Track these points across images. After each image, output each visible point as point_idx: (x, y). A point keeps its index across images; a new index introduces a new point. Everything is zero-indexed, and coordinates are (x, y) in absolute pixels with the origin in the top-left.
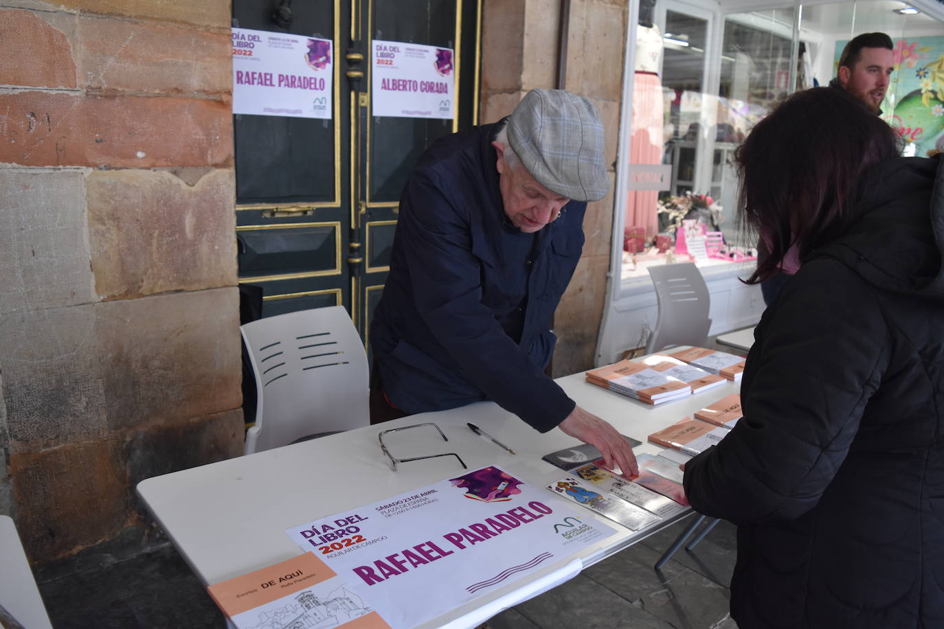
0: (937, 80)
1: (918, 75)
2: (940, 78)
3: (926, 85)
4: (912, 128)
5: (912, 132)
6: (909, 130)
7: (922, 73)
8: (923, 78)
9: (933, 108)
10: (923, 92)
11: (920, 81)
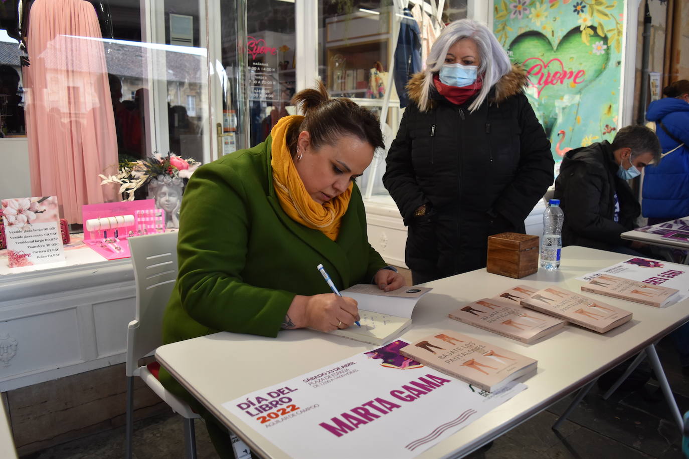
0: (595, 14)
1: (575, 11)
2: (599, 11)
3: (584, 20)
4: (574, 71)
5: (574, 74)
6: (571, 73)
7: (579, 8)
8: (581, 13)
9: (594, 46)
10: (582, 29)
11: (578, 16)
